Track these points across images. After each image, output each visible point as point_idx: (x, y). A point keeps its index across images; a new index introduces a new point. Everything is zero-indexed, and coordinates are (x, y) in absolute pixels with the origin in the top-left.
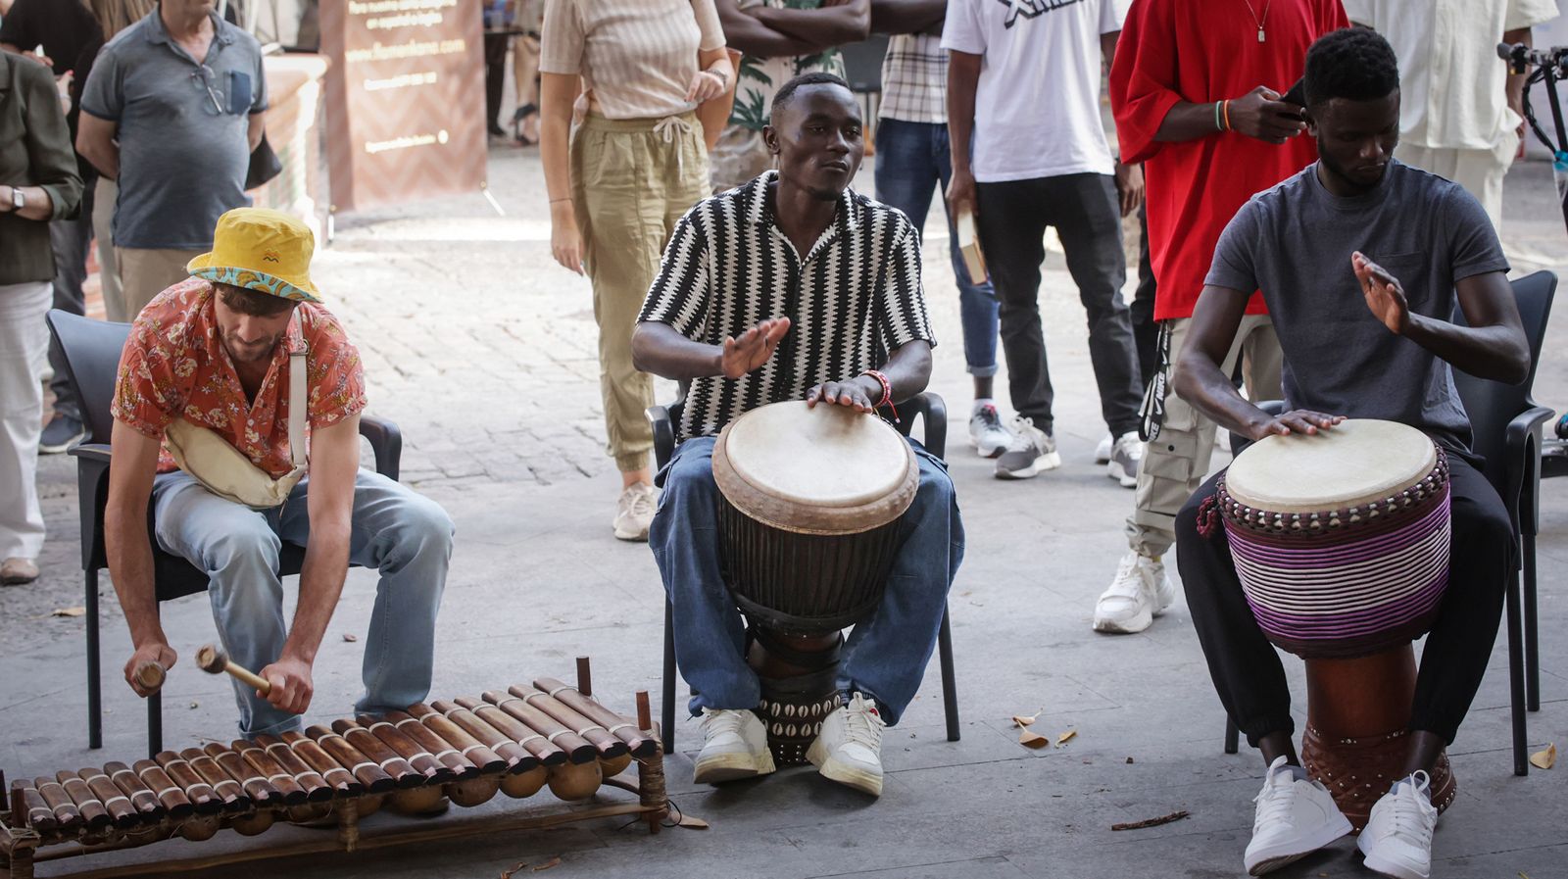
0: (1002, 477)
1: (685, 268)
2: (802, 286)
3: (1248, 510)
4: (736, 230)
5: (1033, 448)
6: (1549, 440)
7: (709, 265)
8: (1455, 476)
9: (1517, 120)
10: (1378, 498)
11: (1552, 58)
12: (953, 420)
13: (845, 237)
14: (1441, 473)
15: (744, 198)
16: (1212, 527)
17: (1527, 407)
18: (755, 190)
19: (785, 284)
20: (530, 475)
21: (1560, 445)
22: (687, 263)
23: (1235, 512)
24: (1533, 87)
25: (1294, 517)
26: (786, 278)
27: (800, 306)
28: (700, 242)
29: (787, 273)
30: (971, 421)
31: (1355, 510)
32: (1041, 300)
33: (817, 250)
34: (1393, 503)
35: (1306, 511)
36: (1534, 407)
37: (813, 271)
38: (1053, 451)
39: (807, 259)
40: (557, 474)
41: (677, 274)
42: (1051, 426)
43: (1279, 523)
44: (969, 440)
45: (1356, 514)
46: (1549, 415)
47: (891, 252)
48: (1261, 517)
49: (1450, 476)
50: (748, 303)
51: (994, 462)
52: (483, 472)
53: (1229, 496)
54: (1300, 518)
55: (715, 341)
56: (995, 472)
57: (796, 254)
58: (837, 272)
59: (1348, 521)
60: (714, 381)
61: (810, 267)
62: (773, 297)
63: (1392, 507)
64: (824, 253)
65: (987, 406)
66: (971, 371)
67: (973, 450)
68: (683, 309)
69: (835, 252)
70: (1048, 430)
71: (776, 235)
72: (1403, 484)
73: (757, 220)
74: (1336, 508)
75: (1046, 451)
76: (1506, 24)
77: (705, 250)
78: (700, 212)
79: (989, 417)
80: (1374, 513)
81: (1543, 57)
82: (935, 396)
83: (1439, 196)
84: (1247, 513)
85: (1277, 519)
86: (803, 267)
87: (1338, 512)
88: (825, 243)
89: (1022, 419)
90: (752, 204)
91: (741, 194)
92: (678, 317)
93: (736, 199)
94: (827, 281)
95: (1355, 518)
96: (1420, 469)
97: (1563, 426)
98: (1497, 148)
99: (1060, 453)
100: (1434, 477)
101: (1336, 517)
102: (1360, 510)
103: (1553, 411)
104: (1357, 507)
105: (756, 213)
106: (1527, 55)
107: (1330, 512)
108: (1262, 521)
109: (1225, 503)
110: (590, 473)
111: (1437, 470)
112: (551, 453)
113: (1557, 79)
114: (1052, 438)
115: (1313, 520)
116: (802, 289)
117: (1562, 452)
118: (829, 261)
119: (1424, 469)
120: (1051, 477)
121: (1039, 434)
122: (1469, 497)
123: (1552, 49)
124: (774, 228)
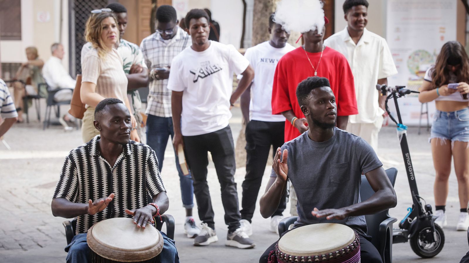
0: (196, 245)
1: (69, 176)
2: (113, 177)
3: (285, 255)
4: (86, 160)
5: (208, 234)
6: (396, 229)
7: (77, 173)
8: (362, 243)
9: (383, 112)
10: (332, 251)
11: (396, 90)
12: (177, 224)
13: (128, 157)
14: (356, 242)
15: (88, 147)
16: (273, 261)
17: (387, 218)
18: (92, 143)
19: (107, 177)
20: (20, 247)
21: (401, 231)
22: (69, 174)
23: (281, 256)
24: (389, 100)
25: (302, 258)
26: (107, 175)
27: (113, 185)
28: (73, 165)
29: (107, 173)
30: (185, 225)
31: (324, 255)
32: (208, 179)
33: (117, 163)
34: (338, 253)
35: (306, 255)
36: (390, 217)
37: (116, 171)
38: (215, 235)
39: (114, 167)
40: (30, 247)
41: (66, 178)
42: (214, 226)
43: (297, 260)
44: (184, 232)
45: (325, 257)
46: (395, 220)
47: (146, 162)
48: (290, 258)
49: (360, 243)
50: (94, 186)
51: (193, 240)
52: (1, 246)
53: (279, 250)
54: (304, 258)
55: (84, 202)
56: (194, 243)
57: (109, 165)
58: (126, 171)
59: (322, 259)
60: (85, 216)
61: (115, 170)
62: (103, 182)
63: (338, 254)
64: (120, 164)
65: (190, 219)
66: (185, 207)
67: (186, 235)
68: (69, 192)
69: (124, 163)
70: (213, 228)
71: (102, 160)
72: (342, 246)
73: (94, 155)
74: (317, 254)
75: (212, 235)
76: (378, 77)
77: (76, 168)
78: (72, 154)
79: (191, 223)
80: (331, 257)
81: (392, 89)
82: (170, 216)
83: (353, 142)
84: (285, 256)
85: (296, 259)
86: (113, 170)
87: (318, 256)
88: (120, 160)
89: (203, 224)
90: (91, 149)
91: (87, 145)
92: (67, 195)
93: (86, 148)
94: (122, 174)
95: (324, 258)
96: (348, 241)
97: (401, 224)
98: (375, 122)
99: (218, 236)
100: (354, 244)
101: (317, 258)
102: (326, 255)
103: (396, 219)
104: (325, 254)
105: (93, 152)
106: (387, 89)
107: (315, 256)
108: (291, 259)
109: (278, 252)
110: (43, 246)
111: (355, 241)
112: (28, 239)
113: (398, 97)
114: (214, 231)
115: (309, 259)
116: (113, 178)
117: (401, 234)
118: (122, 167)
119: (350, 241)
120: (214, 245)
121: (210, 229)
122: (367, 251)
123: (396, 87)
124: (100, 157)
